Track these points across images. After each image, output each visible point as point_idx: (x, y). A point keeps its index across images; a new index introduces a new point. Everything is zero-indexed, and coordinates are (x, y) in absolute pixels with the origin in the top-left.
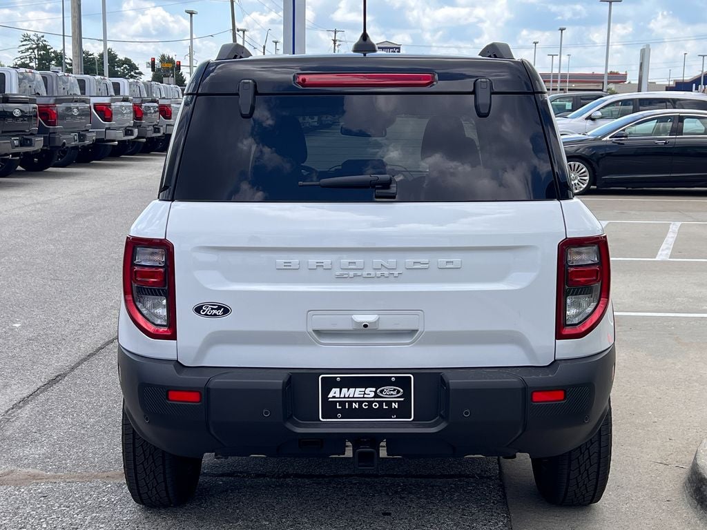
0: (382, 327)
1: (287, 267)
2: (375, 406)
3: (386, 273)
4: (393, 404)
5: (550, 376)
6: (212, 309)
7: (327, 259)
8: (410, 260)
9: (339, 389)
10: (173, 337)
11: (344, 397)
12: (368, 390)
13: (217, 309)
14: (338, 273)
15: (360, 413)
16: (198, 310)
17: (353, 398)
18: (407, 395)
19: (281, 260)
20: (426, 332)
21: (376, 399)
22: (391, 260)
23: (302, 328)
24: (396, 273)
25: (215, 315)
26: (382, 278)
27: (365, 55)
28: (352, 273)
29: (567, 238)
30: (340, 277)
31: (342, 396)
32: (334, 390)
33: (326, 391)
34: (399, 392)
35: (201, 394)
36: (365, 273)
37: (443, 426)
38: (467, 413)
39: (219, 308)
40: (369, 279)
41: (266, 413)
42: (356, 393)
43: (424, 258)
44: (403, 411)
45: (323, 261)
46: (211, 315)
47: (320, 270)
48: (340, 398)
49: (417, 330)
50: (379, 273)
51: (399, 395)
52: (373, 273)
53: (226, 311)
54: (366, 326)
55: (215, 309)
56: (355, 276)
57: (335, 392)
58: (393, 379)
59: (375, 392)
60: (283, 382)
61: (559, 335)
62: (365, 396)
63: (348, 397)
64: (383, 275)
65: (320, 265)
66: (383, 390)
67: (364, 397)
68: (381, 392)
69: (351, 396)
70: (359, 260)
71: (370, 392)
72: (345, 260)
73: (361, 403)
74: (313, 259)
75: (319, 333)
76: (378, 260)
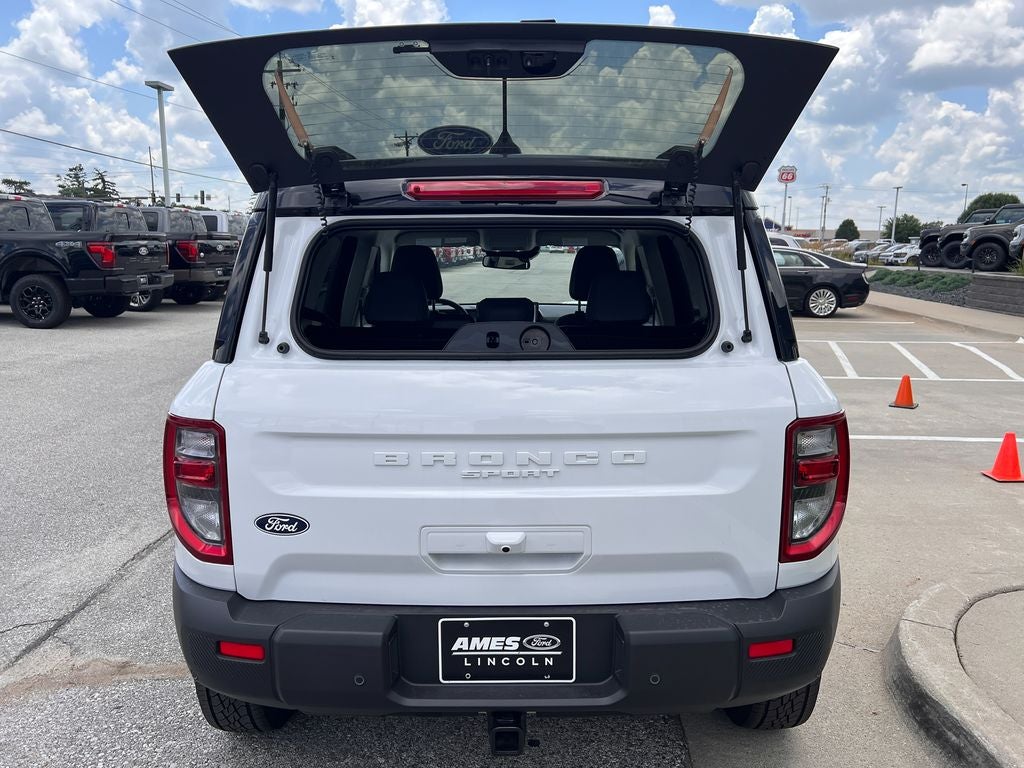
0: (529, 550)
1: (390, 463)
2: (521, 662)
3: (536, 470)
4: (547, 660)
5: (774, 619)
6: (282, 523)
7: (448, 452)
8: (571, 451)
9: (467, 639)
10: (228, 559)
11: (476, 650)
12: (509, 640)
13: (288, 523)
14: (466, 471)
15: (498, 672)
16: (262, 523)
17: (488, 650)
18: (566, 646)
19: (381, 451)
20: (595, 556)
21: (521, 653)
22: (543, 452)
23: (414, 552)
24: (550, 471)
25: (286, 531)
26: (530, 479)
27: (505, 156)
28: (485, 472)
29: (797, 418)
30: (469, 477)
31: (472, 648)
32: (460, 640)
33: (449, 642)
34: (554, 642)
35: (264, 649)
36: (505, 471)
37: (619, 695)
38: (655, 679)
39: (292, 521)
40: (511, 479)
41: (359, 680)
42: (491, 644)
43: (590, 449)
44: (561, 668)
45: (442, 453)
46: (280, 532)
47: (440, 465)
48: (468, 651)
49: (582, 554)
50: (525, 471)
51: (555, 647)
52: (516, 471)
53: (302, 526)
54: (506, 550)
55: (285, 523)
56: (491, 475)
57: (461, 643)
58: (546, 624)
59: (520, 643)
60: (384, 635)
61: (785, 556)
62: (506, 648)
63: (481, 650)
64: (531, 474)
65: (438, 460)
66: (532, 639)
67: (503, 650)
68: (529, 642)
69: (485, 648)
70: (496, 452)
71: (513, 643)
72: (475, 452)
73: (499, 658)
74: (428, 452)
75: (439, 557)
76: (524, 452)
